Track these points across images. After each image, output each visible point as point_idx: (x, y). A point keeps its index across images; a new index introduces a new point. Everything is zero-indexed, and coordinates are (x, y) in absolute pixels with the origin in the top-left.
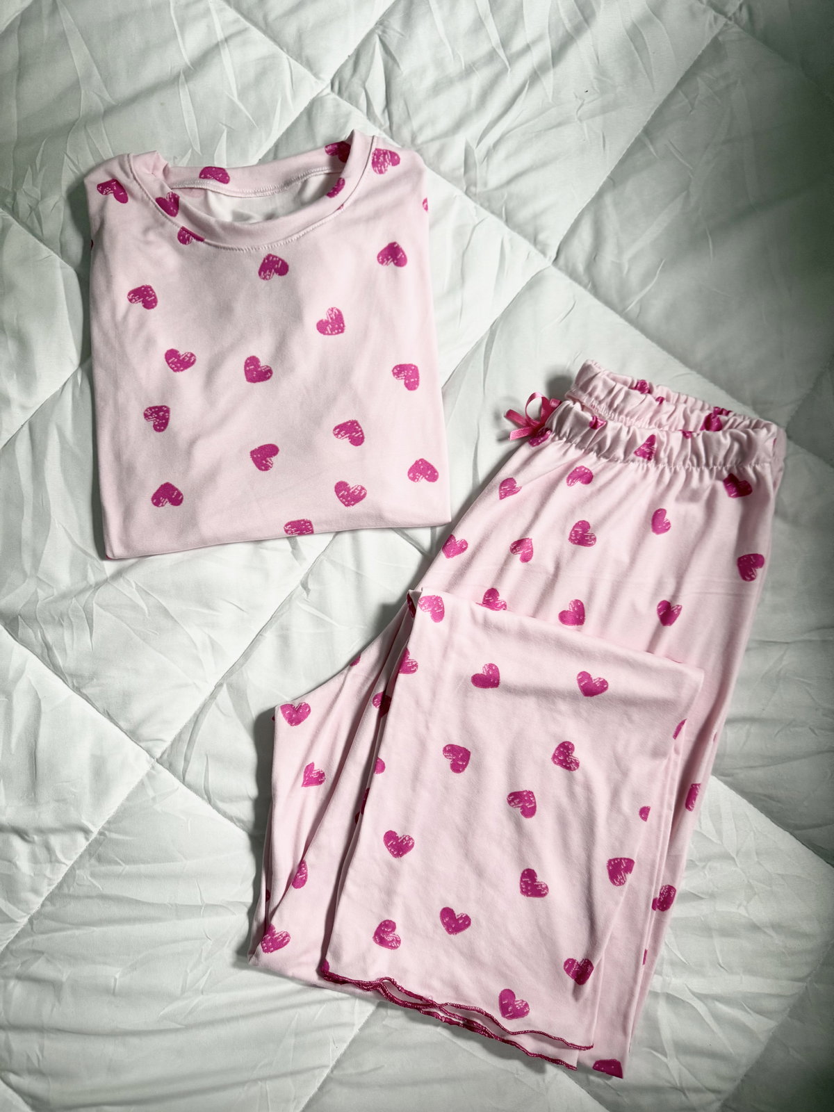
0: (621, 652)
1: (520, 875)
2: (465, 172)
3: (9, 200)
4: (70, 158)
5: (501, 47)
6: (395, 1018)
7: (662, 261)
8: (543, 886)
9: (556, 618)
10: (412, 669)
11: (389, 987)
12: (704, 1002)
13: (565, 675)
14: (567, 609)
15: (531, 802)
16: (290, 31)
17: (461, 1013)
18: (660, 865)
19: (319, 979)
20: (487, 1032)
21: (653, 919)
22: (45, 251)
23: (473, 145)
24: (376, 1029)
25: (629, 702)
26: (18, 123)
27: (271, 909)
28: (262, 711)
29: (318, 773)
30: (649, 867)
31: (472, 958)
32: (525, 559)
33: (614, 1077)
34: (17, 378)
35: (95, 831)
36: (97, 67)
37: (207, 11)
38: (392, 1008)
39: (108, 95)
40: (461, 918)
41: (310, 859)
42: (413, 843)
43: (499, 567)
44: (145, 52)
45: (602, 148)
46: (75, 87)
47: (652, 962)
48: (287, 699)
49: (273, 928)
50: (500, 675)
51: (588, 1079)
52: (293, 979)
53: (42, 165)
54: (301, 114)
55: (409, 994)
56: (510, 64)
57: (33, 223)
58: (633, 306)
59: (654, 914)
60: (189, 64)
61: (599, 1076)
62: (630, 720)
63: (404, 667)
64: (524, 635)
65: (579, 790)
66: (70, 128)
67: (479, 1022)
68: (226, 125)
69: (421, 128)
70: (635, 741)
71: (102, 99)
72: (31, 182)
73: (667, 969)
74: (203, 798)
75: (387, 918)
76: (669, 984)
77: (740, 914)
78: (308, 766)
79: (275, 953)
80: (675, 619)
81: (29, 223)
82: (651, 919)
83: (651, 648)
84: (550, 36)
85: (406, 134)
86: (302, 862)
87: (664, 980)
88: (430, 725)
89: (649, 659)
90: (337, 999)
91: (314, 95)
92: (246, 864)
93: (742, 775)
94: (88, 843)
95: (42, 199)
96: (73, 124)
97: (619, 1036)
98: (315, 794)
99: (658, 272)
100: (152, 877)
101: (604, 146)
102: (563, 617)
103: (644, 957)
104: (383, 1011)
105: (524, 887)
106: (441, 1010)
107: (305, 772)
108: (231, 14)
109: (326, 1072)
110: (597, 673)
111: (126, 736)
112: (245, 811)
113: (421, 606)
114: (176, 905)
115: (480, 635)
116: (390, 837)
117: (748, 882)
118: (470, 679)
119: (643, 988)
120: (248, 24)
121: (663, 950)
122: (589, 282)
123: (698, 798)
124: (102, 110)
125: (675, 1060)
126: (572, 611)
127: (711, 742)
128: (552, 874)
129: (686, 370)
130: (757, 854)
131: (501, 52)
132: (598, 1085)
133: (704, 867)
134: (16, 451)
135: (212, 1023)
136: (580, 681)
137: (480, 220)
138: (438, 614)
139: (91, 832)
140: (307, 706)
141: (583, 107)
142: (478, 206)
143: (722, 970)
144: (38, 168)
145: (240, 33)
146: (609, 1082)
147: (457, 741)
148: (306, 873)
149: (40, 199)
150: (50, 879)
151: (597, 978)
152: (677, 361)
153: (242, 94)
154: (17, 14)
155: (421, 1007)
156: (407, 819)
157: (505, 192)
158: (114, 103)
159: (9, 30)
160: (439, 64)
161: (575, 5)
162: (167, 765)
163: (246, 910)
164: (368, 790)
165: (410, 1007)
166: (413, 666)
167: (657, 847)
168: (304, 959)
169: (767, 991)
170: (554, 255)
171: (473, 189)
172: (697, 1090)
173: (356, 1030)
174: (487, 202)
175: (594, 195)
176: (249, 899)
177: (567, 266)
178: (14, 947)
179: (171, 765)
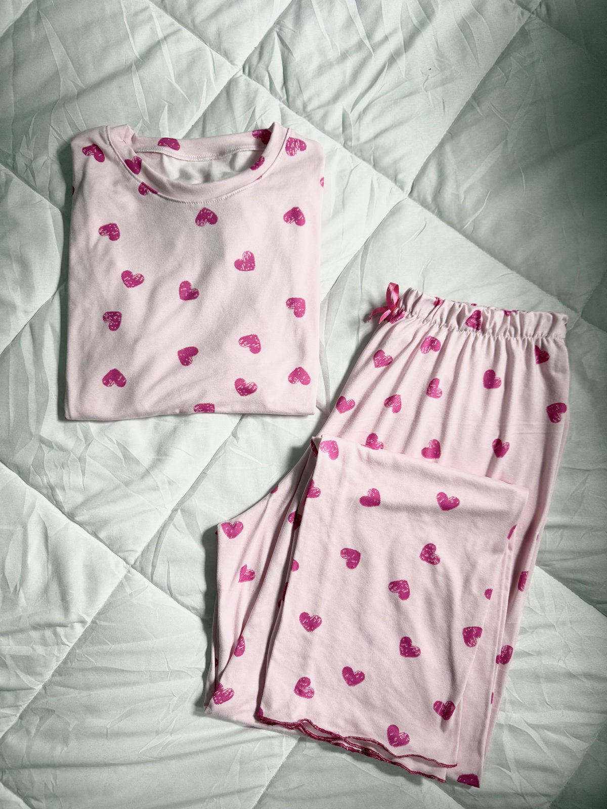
0: (469, 477)
1: (400, 641)
2: (343, 131)
3: (10, 161)
4: (54, 129)
5: (367, 38)
6: (312, 749)
7: (488, 192)
8: (417, 649)
9: (419, 453)
10: (316, 494)
11: (307, 726)
12: (536, 731)
13: (428, 496)
14: (428, 446)
15: (406, 589)
16: (211, 31)
17: (360, 743)
18: (501, 631)
19: (256, 722)
20: (379, 757)
21: (497, 670)
22: (38, 197)
23: (348, 110)
24: (299, 758)
25: (475, 514)
26: (15, 103)
27: (219, 672)
28: (207, 528)
29: (250, 572)
30: (492, 633)
31: (366, 702)
32: (397, 410)
33: (473, 787)
34: (21, 291)
35: (89, 620)
36: (71, 61)
37: (151, 18)
38: (310, 741)
39: (80, 82)
40: (358, 674)
41: (246, 634)
42: (321, 621)
43: (376, 418)
44: (106, 50)
45: (443, 111)
46: (56, 75)
47: (497, 702)
48: (226, 519)
49: (222, 686)
50: (381, 497)
51: (454, 789)
52: (237, 722)
53: (34, 134)
54: (222, 91)
55: (322, 731)
56: (374, 52)
57: (28, 177)
58: (468, 225)
59: (497, 667)
60: (138, 57)
61: (461, 787)
62: (477, 527)
63: (310, 493)
64: (397, 467)
65: (440, 578)
66: (53, 106)
67: (373, 749)
68: (167, 101)
69: (310, 99)
70: (480, 541)
71: (76, 85)
72: (26, 147)
73: (508, 707)
74: (166, 593)
75: (303, 675)
76: (510, 718)
77: (560, 666)
78: (243, 567)
79: (224, 704)
80: (505, 453)
81: (25, 176)
82: (495, 670)
83: (489, 473)
84: (402, 30)
85: (299, 104)
86: (241, 637)
87: (507, 715)
88: (331, 535)
89: (488, 482)
90: (269, 737)
91: (231, 77)
92: (200, 640)
93: (558, 565)
94: (84, 629)
95: (34, 159)
96: (56, 102)
97: (476, 756)
98: (248, 587)
99: (486, 200)
100: (131, 653)
101: (444, 109)
102: (425, 452)
103: (492, 698)
104: (303, 744)
105: (402, 650)
106: (346, 742)
107: (241, 572)
108: (168, 19)
109: (263, 790)
110: (451, 493)
111: (108, 549)
112: (198, 601)
113: (322, 449)
114: (150, 671)
115: (365, 468)
116: (304, 617)
117: (565, 642)
118: (359, 501)
119: (492, 721)
120: (180, 26)
121: (505, 694)
122: (436, 208)
123: (527, 582)
124: (76, 93)
125: (517, 773)
126: (431, 448)
127: (535, 541)
128: (423, 640)
129: (509, 271)
130: (571, 622)
131: (366, 42)
132: (461, 793)
133: (532, 633)
134: (22, 344)
135: (179, 756)
136: (439, 499)
137: (355, 166)
138: (334, 454)
139: (87, 622)
140: (241, 524)
141: (428, 81)
142: (354, 156)
143: (549, 707)
144: (31, 137)
145: (174, 33)
146: (469, 791)
147: (350, 546)
148: (244, 645)
149: (32, 159)
150: (57, 657)
151: (458, 715)
152: (502, 264)
153: (179, 77)
154: (11, 24)
155: (331, 740)
156: (316, 604)
157: (373, 144)
158: (84, 87)
159: (6, 36)
160: (322, 52)
161: (419, 6)
162: (140, 569)
163: (201, 674)
164: (287, 583)
165: (322, 740)
166: (317, 492)
167: (498, 618)
168: (245, 707)
169: (581, 721)
170: (409, 190)
171: (349, 143)
172: (533, 795)
173: (284, 759)
174: (359, 152)
175: (437, 145)
176: (203, 665)
177: (419, 196)
178: (34, 706)
179: (142, 569)
